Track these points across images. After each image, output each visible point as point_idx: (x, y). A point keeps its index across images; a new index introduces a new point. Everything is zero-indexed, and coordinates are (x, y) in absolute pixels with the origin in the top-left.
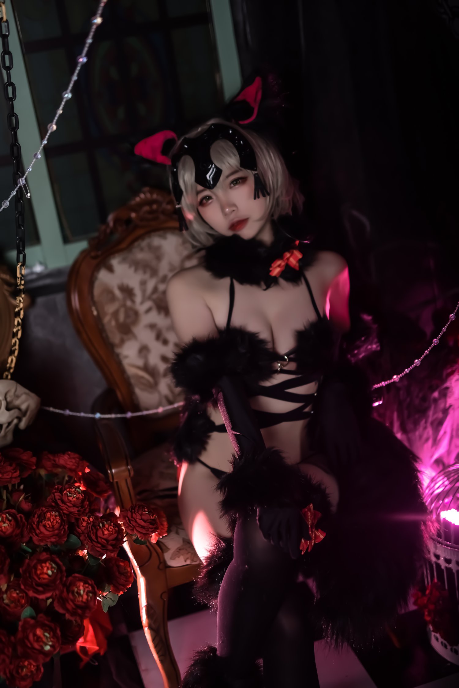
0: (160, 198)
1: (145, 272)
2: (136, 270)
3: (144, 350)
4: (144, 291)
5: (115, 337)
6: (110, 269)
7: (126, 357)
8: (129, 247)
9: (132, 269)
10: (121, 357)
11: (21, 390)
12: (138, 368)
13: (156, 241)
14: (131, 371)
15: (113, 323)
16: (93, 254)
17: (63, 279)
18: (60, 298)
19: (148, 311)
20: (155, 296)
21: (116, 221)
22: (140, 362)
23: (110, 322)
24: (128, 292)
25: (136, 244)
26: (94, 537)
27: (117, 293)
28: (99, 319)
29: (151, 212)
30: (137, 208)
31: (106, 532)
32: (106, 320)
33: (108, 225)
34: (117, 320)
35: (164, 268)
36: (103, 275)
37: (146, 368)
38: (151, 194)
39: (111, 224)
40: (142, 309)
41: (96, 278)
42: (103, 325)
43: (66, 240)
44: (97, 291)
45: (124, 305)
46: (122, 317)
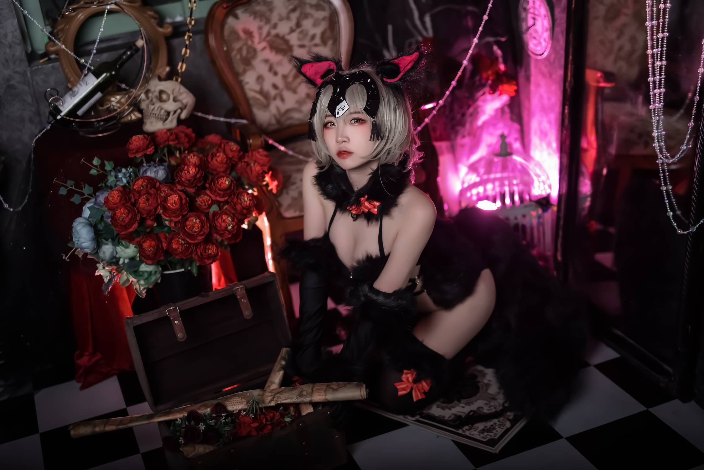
1: (261, 21)
2: (255, 18)
3: (260, 79)
4: (260, 34)
5: (240, 67)
6: (236, 17)
7: (247, 83)
9: (252, 17)
10: (243, 83)
11: (183, 89)
12: (255, 91)
14: (251, 94)
15: (238, 57)
16: (223, 5)
19: (264, 49)
20: (268, 39)
22: (257, 88)
23: (236, 55)
24: (249, 34)
27: (242, 35)
28: (228, 53)
32: (234, 54)
34: (241, 55)
35: (275, 18)
36: (231, 21)
37: (261, 92)
40: (259, 47)
41: (226, 23)
42: (231, 58)
44: (226, 32)
45: (246, 44)
46: (244, 52)
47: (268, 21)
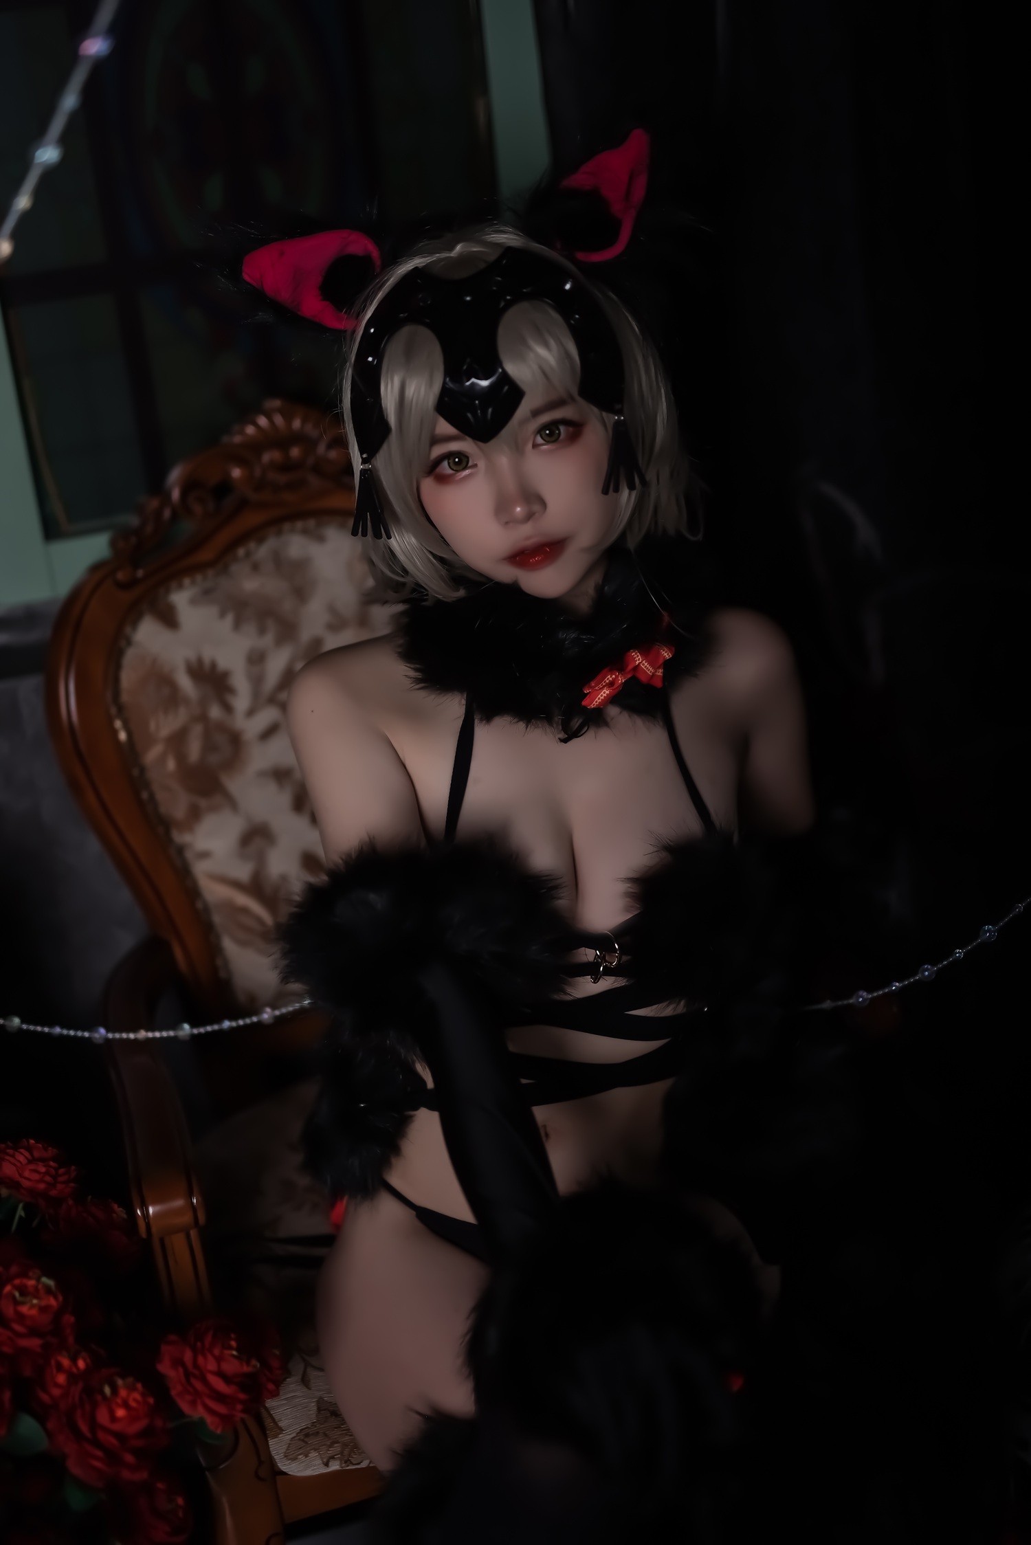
0: (310, 430)
1: (262, 631)
2: (238, 623)
3: (256, 836)
4: (257, 681)
5: (175, 803)
6: (169, 619)
7: (203, 855)
8: (222, 560)
9: (229, 619)
10: (189, 855)
12: (236, 885)
13: (296, 545)
14: (214, 892)
15: (171, 765)
16: (120, 576)
17: (39, 634)
18: (28, 688)
19: (268, 733)
21: (188, 487)
22: (243, 872)
23: (162, 759)
24: (213, 681)
25: (241, 552)
26: (84, 1428)
27: (185, 683)
28: (130, 755)
29: (286, 467)
30: (247, 454)
31: (120, 1413)
32: (152, 755)
33: (166, 497)
34: (181, 758)
36: (147, 633)
37: (257, 887)
38: (288, 418)
39: (176, 494)
40: (250, 727)
41: (129, 643)
42: (142, 770)
43: (51, 531)
44: (128, 678)
45: (203, 718)
46: (194, 749)
47: (287, 630)
